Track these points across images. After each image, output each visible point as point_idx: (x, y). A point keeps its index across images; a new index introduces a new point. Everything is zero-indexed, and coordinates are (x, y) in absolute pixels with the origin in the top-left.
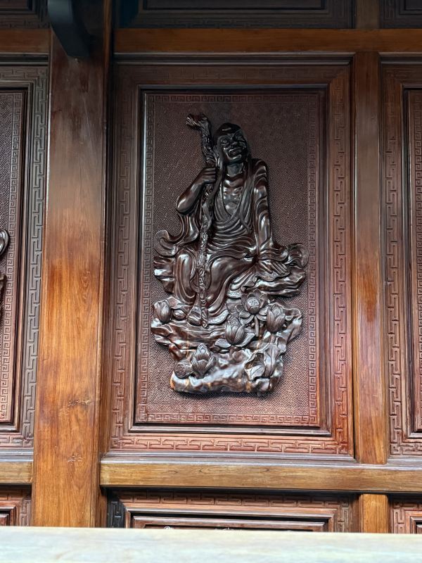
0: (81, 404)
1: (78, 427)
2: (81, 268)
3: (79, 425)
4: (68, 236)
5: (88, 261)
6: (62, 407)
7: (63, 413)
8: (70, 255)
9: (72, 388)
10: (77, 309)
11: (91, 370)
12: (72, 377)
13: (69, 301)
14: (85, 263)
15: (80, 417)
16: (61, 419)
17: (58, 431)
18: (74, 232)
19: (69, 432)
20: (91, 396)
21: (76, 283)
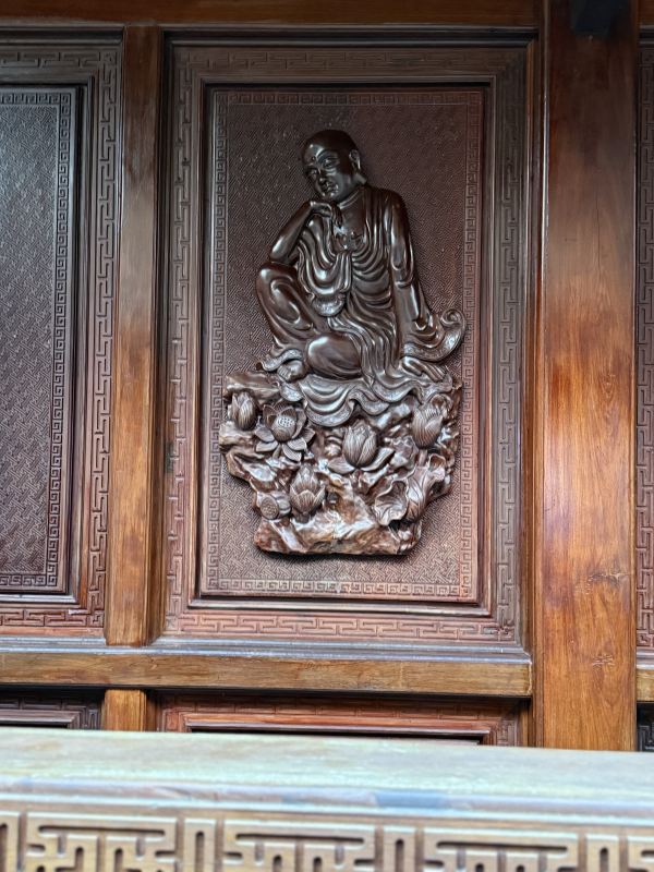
0: (608, 578)
1: (605, 613)
2: (601, 369)
3: (607, 610)
4: (579, 319)
5: (611, 358)
6: (578, 583)
7: (580, 591)
8: (582, 349)
9: (594, 554)
10: (596, 433)
11: (622, 527)
12: (593, 537)
13: (583, 420)
14: (607, 361)
15: (608, 598)
16: (578, 600)
17: (574, 618)
18: (588, 313)
19: (591, 620)
20: (624, 566)
21: (592, 392)
